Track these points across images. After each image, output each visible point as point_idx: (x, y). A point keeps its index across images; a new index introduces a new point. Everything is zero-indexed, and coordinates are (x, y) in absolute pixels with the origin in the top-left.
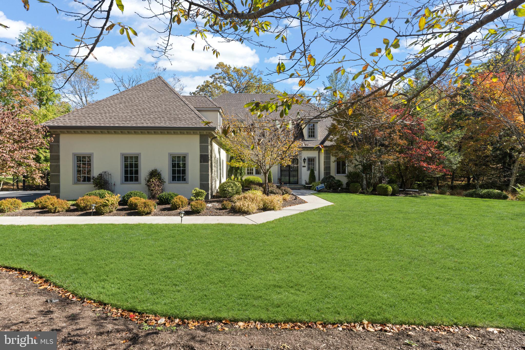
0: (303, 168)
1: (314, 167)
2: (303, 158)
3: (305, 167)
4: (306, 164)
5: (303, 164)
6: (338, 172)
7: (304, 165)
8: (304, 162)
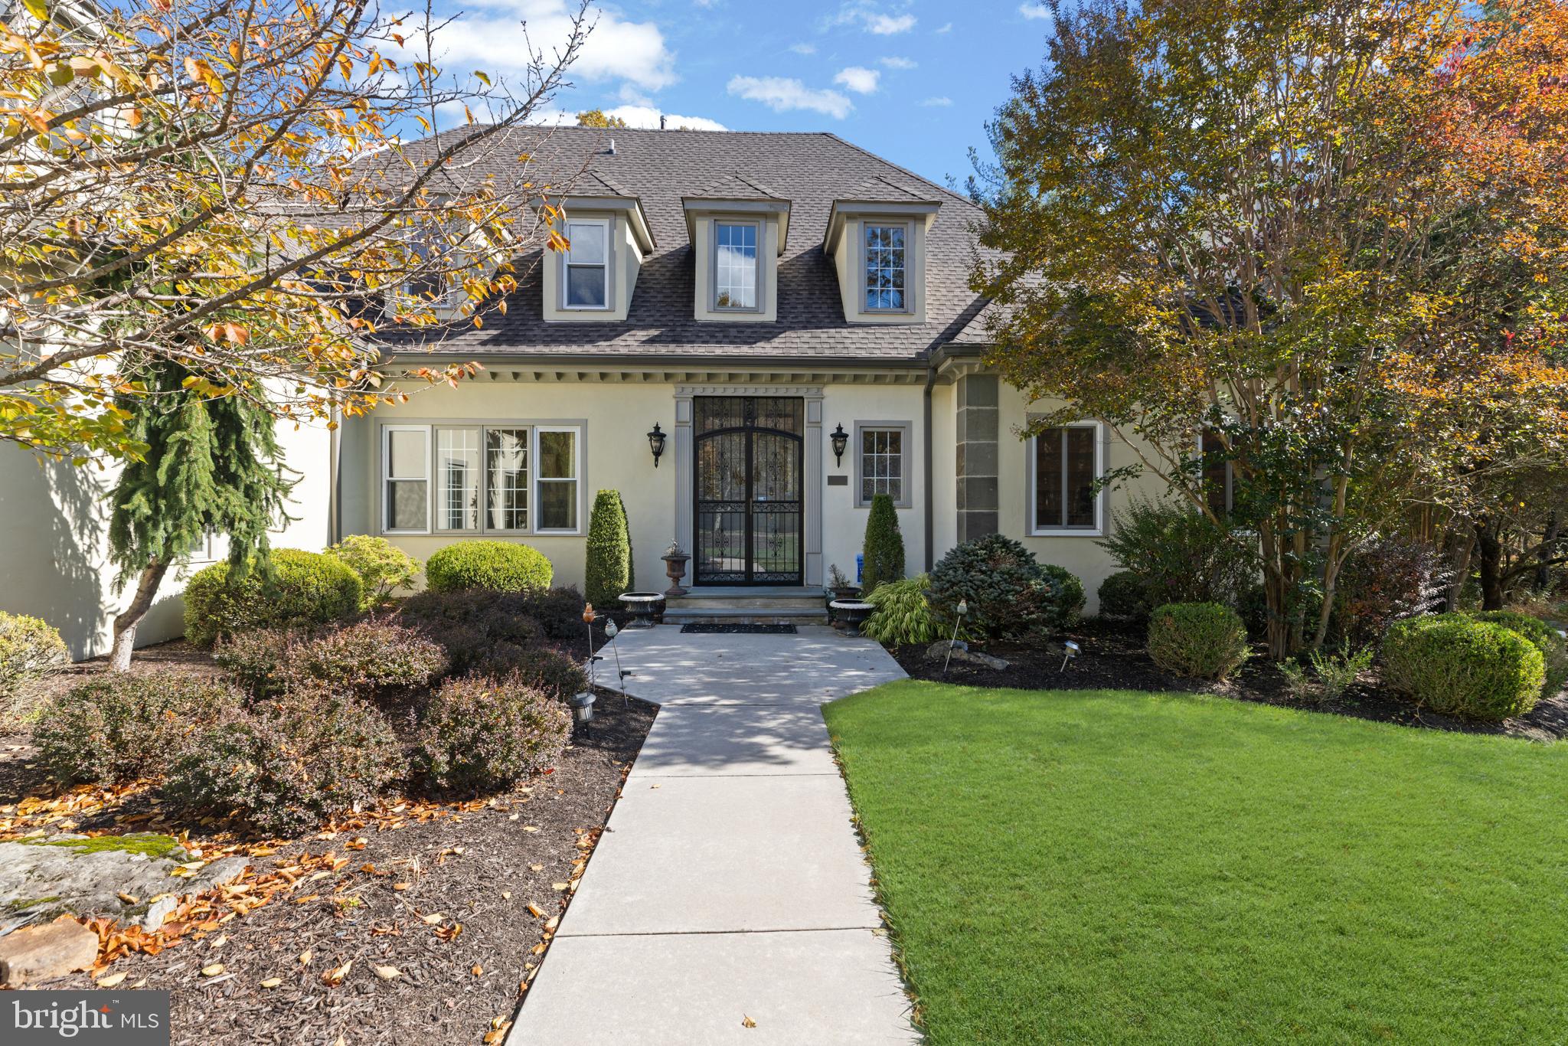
0: (831, 492)
1: (895, 486)
2: (830, 428)
3: (840, 481)
4: (849, 468)
5: (831, 468)
6: (1047, 516)
7: (837, 472)
8: (839, 453)
